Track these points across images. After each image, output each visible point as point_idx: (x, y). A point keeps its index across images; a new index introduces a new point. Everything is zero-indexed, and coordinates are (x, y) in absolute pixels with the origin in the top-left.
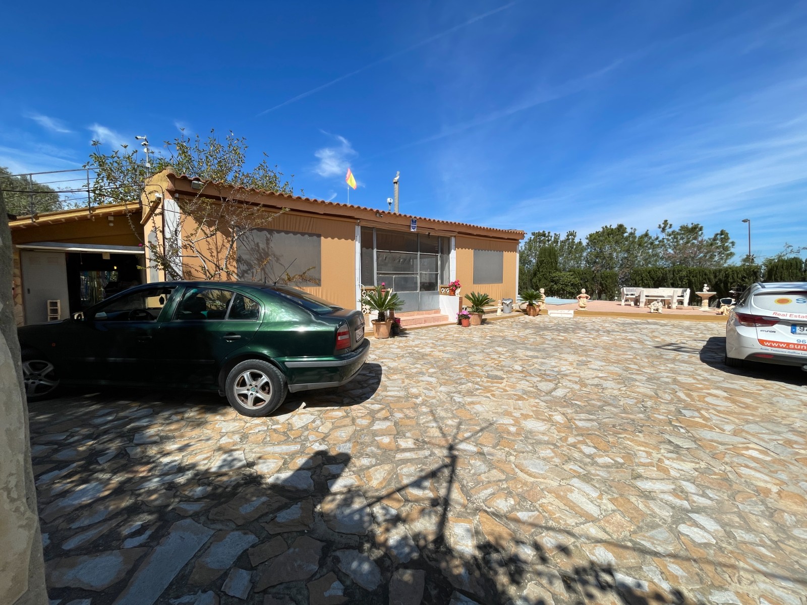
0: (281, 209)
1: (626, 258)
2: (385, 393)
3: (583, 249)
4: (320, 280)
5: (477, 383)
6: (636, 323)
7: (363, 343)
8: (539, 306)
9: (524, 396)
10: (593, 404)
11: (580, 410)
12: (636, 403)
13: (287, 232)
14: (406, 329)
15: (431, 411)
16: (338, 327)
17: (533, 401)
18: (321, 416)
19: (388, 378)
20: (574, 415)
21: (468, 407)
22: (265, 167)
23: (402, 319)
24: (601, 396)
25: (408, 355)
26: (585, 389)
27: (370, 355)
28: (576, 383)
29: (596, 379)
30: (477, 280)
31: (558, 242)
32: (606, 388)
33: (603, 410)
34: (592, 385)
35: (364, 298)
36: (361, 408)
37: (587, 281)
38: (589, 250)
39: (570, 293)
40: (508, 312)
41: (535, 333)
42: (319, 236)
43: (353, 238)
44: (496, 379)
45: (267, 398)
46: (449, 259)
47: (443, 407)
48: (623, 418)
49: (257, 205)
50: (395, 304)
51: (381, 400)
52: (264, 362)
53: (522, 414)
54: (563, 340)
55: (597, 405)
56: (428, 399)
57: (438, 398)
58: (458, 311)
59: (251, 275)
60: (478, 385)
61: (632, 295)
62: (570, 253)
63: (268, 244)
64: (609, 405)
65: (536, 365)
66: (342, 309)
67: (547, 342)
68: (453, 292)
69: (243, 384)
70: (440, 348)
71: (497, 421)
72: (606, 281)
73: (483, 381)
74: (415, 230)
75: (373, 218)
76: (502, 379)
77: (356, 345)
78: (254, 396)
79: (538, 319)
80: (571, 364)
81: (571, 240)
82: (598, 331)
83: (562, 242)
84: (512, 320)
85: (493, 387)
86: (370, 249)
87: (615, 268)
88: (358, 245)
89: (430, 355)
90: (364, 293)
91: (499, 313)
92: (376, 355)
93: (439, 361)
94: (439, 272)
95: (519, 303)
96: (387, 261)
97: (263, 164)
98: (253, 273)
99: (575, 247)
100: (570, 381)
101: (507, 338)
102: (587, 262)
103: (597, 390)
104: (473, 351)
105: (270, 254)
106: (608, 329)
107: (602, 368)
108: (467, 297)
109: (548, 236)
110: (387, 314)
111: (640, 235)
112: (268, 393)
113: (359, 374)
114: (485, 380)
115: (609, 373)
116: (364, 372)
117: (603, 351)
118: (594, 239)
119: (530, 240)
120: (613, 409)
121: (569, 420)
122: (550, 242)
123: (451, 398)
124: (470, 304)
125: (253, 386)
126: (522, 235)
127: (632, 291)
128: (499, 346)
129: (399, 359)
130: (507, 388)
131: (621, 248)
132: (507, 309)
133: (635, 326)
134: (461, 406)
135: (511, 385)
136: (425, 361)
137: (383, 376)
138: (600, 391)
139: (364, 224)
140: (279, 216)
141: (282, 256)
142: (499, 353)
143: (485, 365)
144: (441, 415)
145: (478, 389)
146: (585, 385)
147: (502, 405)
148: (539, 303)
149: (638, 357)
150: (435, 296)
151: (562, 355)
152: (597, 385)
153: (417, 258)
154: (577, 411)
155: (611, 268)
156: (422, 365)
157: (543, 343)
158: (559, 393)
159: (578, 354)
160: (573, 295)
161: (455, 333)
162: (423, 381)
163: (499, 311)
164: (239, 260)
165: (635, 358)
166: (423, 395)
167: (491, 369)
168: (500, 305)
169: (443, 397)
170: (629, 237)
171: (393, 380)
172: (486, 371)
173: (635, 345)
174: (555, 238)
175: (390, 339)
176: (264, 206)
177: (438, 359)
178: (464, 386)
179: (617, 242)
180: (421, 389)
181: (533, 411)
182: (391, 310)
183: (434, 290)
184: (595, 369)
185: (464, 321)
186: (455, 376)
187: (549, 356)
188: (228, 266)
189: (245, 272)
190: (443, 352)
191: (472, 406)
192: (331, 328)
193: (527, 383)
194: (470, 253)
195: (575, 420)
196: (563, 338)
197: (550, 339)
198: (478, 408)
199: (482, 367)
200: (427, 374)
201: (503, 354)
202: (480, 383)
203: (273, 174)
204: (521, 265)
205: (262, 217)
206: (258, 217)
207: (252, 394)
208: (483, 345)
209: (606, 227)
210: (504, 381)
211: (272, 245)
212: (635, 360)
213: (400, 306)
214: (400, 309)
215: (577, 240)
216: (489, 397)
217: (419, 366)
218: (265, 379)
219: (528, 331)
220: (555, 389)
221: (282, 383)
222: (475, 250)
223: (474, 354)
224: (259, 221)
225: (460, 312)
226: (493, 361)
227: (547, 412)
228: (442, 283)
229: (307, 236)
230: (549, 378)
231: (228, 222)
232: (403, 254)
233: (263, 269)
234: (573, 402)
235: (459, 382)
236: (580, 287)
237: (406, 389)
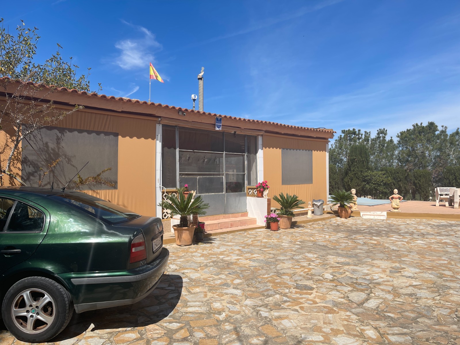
0: (74, 106)
1: (438, 156)
2: (185, 309)
3: (395, 148)
4: (116, 182)
5: (285, 295)
6: (451, 225)
7: (160, 253)
8: (350, 207)
9: (334, 309)
10: (406, 316)
11: (393, 323)
12: (450, 313)
13: (80, 131)
14: (210, 235)
15: (235, 329)
16: (132, 238)
17: (343, 314)
18: (112, 339)
19: (189, 292)
20: (387, 329)
21: (275, 323)
22: (59, 59)
23: (206, 223)
24: (415, 307)
25: (212, 264)
26: (398, 300)
27: (170, 266)
28: (389, 292)
29: (410, 288)
30: (286, 181)
31: (368, 140)
32: (420, 298)
33: (417, 323)
34: (406, 294)
35: (164, 201)
36: (157, 327)
37: (400, 181)
38: (401, 149)
39: (382, 193)
40: (319, 213)
41: (347, 237)
42: (116, 135)
43: (154, 138)
44: (305, 289)
45: (49, 320)
46: (256, 158)
47: (248, 323)
48: (436, 331)
49: (47, 101)
50: (198, 208)
51: (180, 317)
52: (47, 279)
53: (332, 329)
54: (375, 244)
55: (410, 317)
56: (232, 315)
57: (243, 313)
58: (266, 214)
59: (38, 177)
60: (287, 296)
61: (446, 195)
62: (381, 151)
63: (58, 143)
64: (424, 316)
65: (347, 273)
66: (138, 216)
67: (359, 247)
68: (260, 194)
69: (22, 304)
70: (247, 255)
71: (305, 338)
72: (419, 180)
73: (291, 292)
74: (221, 129)
75: (175, 116)
76: (312, 289)
77: (153, 256)
78: (34, 318)
79: (349, 221)
80: (384, 271)
81: (381, 138)
82: (412, 234)
83: (373, 140)
84: (324, 222)
85: (302, 298)
86: (172, 149)
87: (428, 166)
88: (159, 145)
89: (235, 263)
90: (165, 196)
91: (310, 215)
92: (177, 265)
93: (245, 270)
94: (246, 172)
95: (330, 205)
96: (190, 161)
97: (56, 56)
98: (40, 175)
99: (386, 145)
100: (383, 290)
101: (318, 243)
102: (399, 160)
103: (411, 300)
104: (282, 258)
105: (61, 154)
106: (422, 231)
107: (416, 275)
108: (276, 199)
109: (359, 134)
110: (190, 218)
111: (451, 133)
112: (51, 315)
113: (157, 288)
114: (294, 290)
115: (423, 281)
116: (163, 285)
117: (417, 256)
118: (404, 137)
119: (341, 138)
120: (427, 321)
121: (382, 335)
122: (361, 140)
123: (257, 313)
124: (279, 206)
125: (34, 307)
126: (331, 134)
127: (446, 190)
128: (309, 252)
129: (202, 269)
130: (318, 300)
131: (433, 146)
132: (318, 211)
133: (450, 229)
134: (268, 321)
135: (321, 296)
136: (231, 271)
137: (183, 289)
138: (414, 301)
139: (166, 122)
140: (72, 114)
141: (75, 156)
142: (310, 260)
143: (294, 274)
144: (246, 333)
145: (286, 301)
146: (399, 295)
147: (311, 319)
148: (351, 204)
149: (453, 263)
150: (242, 198)
151: (375, 262)
152: (411, 295)
153: (223, 157)
154: (390, 324)
155: (425, 167)
156: (226, 275)
157: (355, 248)
158: (372, 304)
159: (391, 259)
160: (386, 195)
161: (264, 238)
162: (227, 294)
163: (310, 213)
164: (24, 162)
165: (449, 263)
166: (227, 310)
167: (301, 278)
168: (310, 206)
169: (248, 312)
170: (441, 135)
171: (194, 293)
172: (295, 281)
173: (450, 249)
174: (365, 136)
175: (193, 246)
176: (55, 102)
177: (243, 269)
178: (271, 298)
179: (429, 141)
180: (225, 303)
181: (344, 326)
182: (195, 214)
183: (241, 191)
184: (409, 277)
185: (273, 225)
186: (262, 288)
187: (360, 263)
188: (12, 168)
189: (31, 174)
190: (250, 259)
191: (279, 321)
192: (124, 239)
193: (338, 293)
194: (277, 152)
195: (388, 334)
196: (375, 242)
197: (362, 243)
198: (286, 323)
199: (292, 275)
200: (232, 286)
201: (313, 261)
202: (289, 295)
203: (67, 67)
204: (332, 164)
205: (52, 115)
206: (48, 115)
207: (32, 316)
208: (292, 251)
209: (417, 125)
210: (314, 291)
211: (63, 144)
212: (449, 266)
213: (204, 210)
214: (204, 213)
215: (388, 138)
216: (297, 311)
217: (223, 276)
218: (47, 298)
219: (340, 235)
220: (367, 300)
221: (67, 302)
222: (283, 149)
223: (283, 261)
224: (49, 119)
225: (268, 215)
226: (302, 269)
227: (359, 327)
228: (249, 183)
229: (102, 135)
230: (360, 287)
231: (13, 121)
232: (207, 154)
233: (52, 171)
234: (386, 314)
235: (266, 293)
236: (394, 187)
237: (208, 304)
